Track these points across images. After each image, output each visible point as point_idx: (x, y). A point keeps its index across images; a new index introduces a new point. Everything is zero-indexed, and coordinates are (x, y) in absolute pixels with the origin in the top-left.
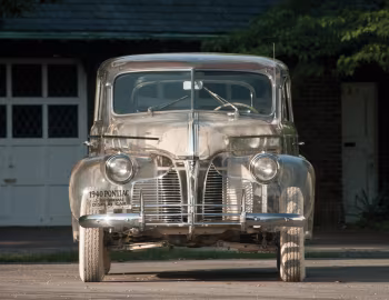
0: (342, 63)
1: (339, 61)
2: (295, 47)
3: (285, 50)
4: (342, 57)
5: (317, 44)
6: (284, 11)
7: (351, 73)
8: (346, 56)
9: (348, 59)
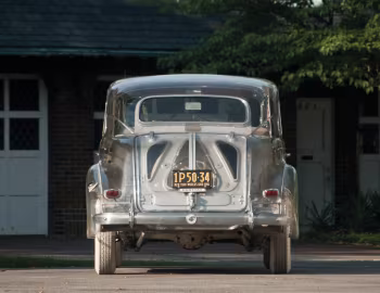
0: (286, 79)
1: (283, 78)
2: (244, 64)
3: (233, 66)
4: (286, 73)
5: (265, 61)
6: (233, 29)
7: (296, 89)
8: (291, 72)
9: (291, 76)
